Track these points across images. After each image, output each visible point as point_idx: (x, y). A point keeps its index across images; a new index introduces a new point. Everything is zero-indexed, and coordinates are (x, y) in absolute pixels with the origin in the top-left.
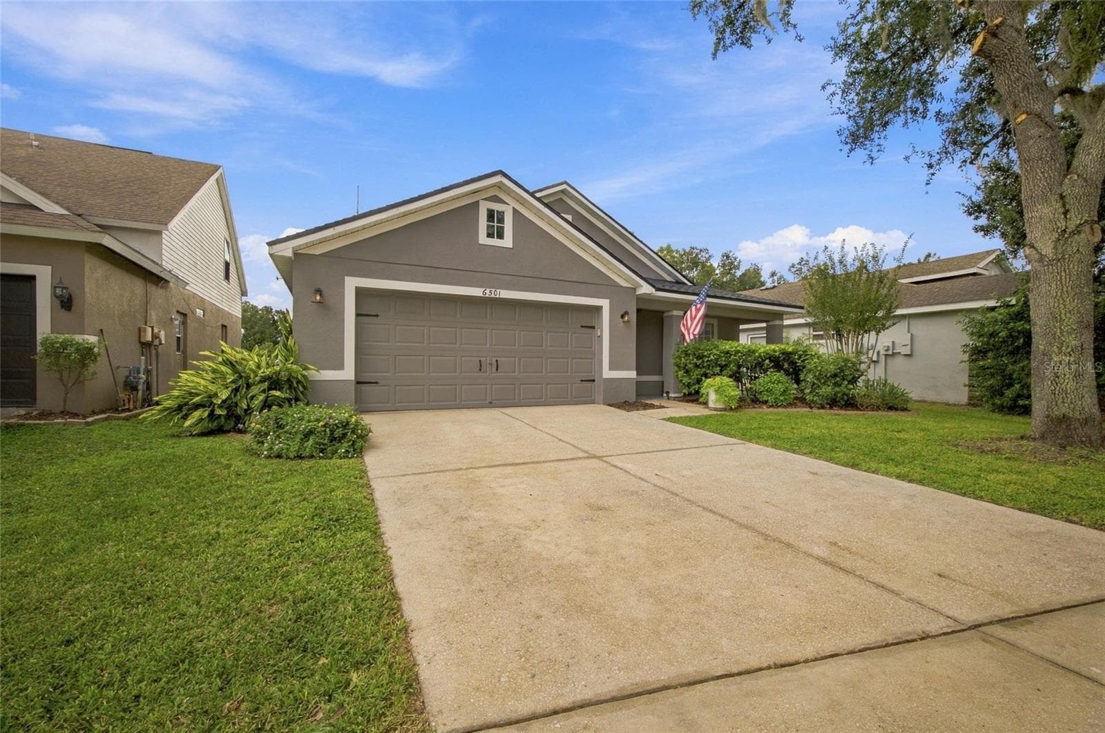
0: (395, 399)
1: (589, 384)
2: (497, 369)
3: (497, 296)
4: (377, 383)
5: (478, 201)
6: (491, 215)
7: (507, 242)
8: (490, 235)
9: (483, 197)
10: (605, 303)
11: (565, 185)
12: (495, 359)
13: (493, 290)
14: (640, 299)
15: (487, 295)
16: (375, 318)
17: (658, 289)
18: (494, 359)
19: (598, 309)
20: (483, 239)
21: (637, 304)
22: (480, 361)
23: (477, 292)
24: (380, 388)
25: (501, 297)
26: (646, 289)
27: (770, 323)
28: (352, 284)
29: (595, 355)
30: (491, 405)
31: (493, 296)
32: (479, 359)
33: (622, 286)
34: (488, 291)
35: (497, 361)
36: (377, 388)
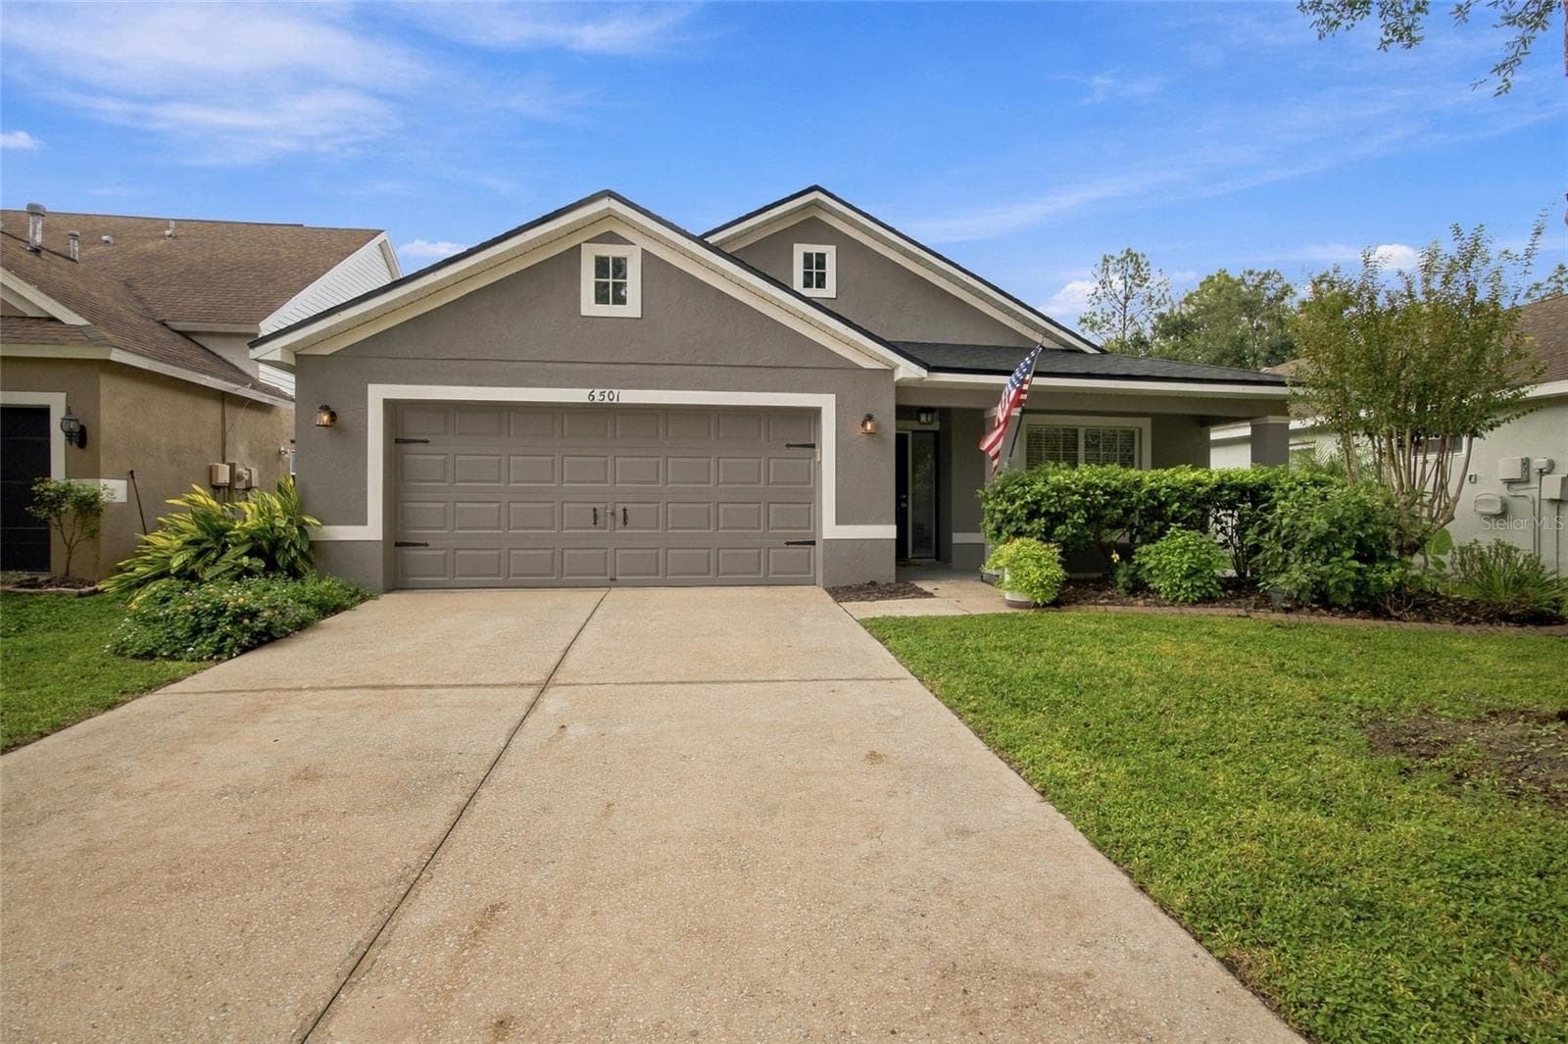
0: (454, 571)
1: (803, 550)
2: (625, 523)
3: (615, 401)
4: (426, 545)
5: (580, 245)
6: (601, 264)
7: (632, 308)
8: (602, 298)
9: (589, 237)
10: (826, 403)
11: (817, 192)
12: (622, 506)
13: (608, 391)
14: (901, 388)
15: (596, 400)
16: (424, 444)
17: (931, 369)
18: (619, 508)
19: (815, 413)
20: (589, 306)
21: (897, 399)
22: (595, 510)
23: (579, 395)
24: (430, 552)
25: (620, 402)
26: (908, 371)
27: (1259, 421)
28: (378, 394)
29: (809, 497)
30: (614, 583)
31: (607, 400)
32: (594, 505)
33: (863, 369)
34: (597, 392)
35: (625, 510)
36: (424, 553)
